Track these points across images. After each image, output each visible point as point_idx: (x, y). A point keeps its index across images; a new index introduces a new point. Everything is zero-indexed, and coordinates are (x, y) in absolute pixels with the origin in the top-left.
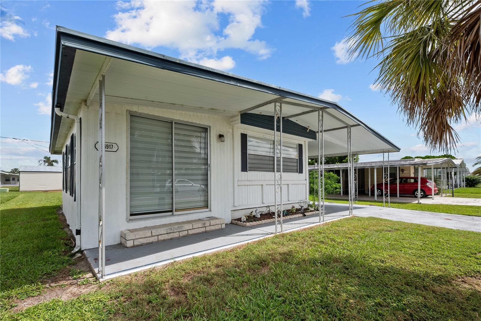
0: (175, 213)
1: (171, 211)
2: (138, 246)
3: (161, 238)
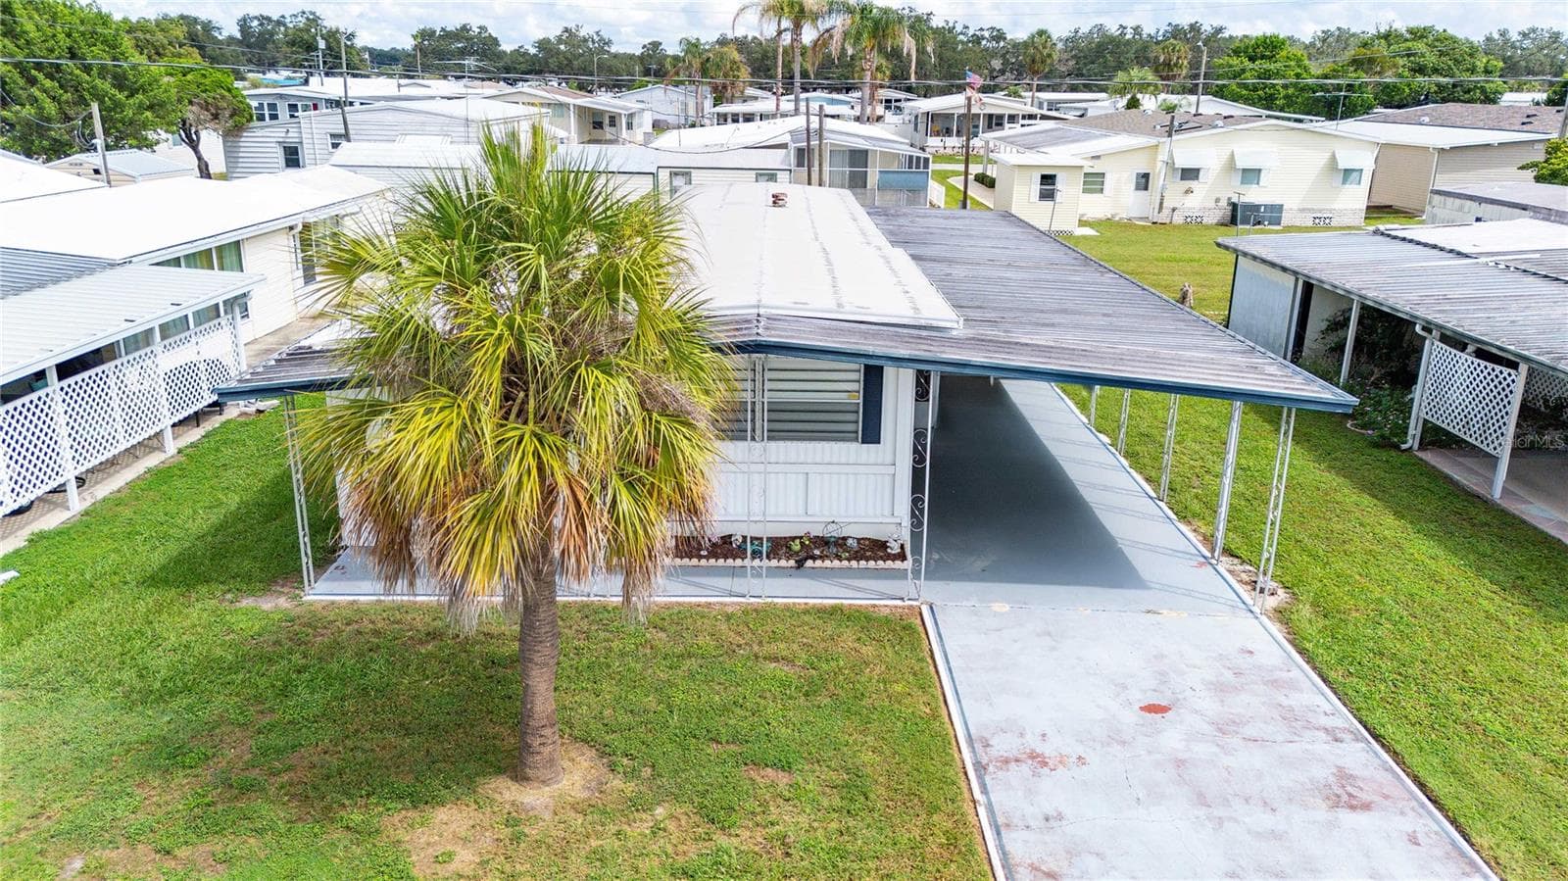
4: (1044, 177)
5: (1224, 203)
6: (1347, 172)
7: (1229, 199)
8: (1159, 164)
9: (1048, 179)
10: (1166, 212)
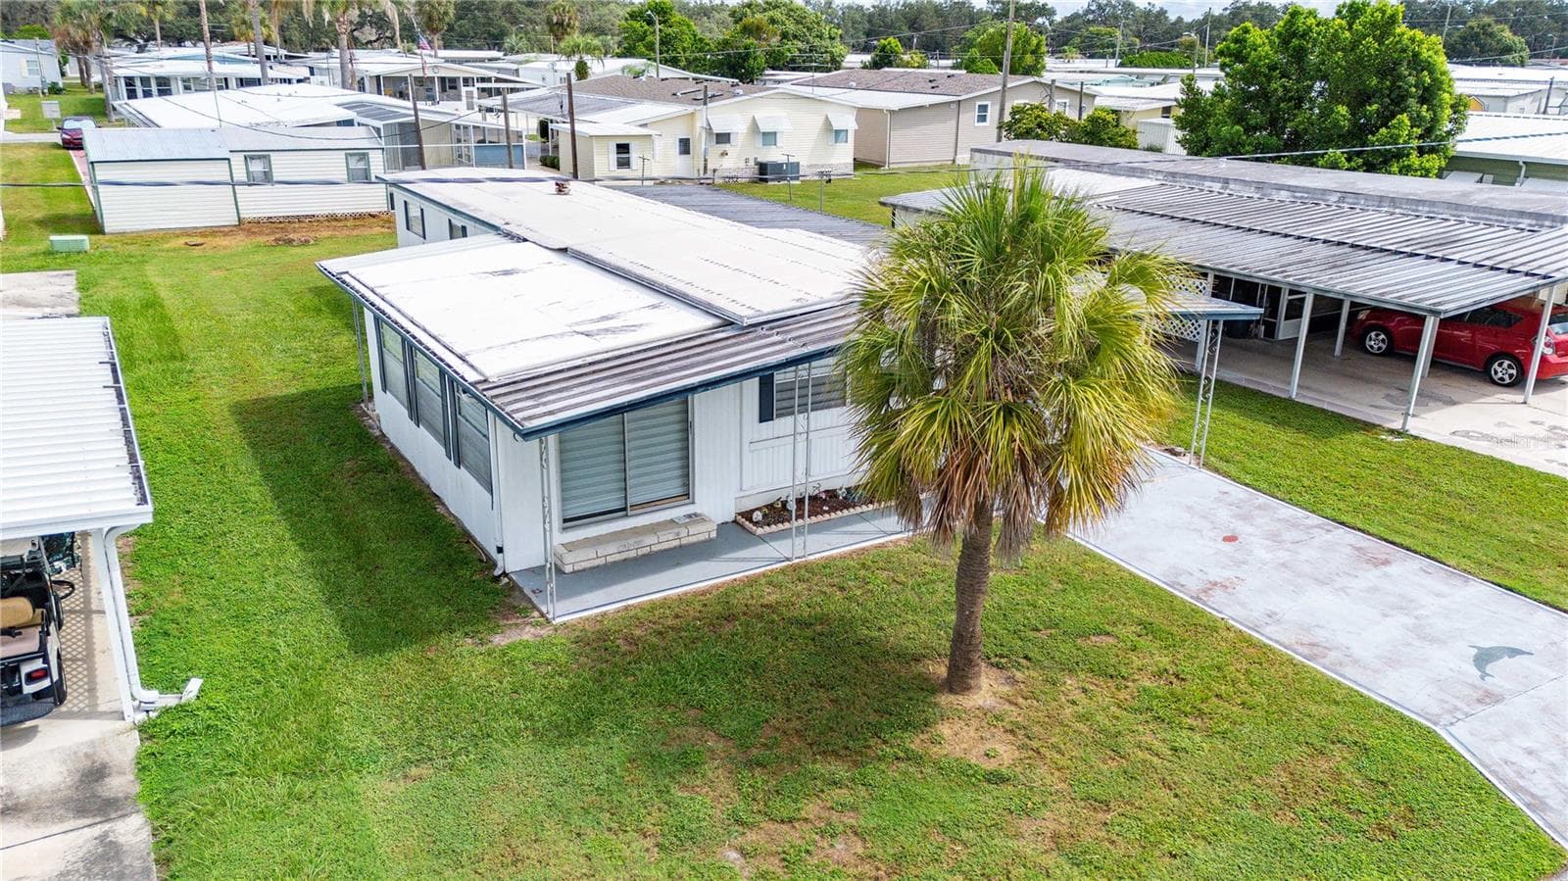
0: (630, 513)
1: (625, 509)
2: (579, 571)
3: (610, 559)
4: (619, 146)
5: (752, 163)
6: (837, 132)
7: (756, 159)
8: (698, 130)
9: (623, 148)
10: (709, 174)
